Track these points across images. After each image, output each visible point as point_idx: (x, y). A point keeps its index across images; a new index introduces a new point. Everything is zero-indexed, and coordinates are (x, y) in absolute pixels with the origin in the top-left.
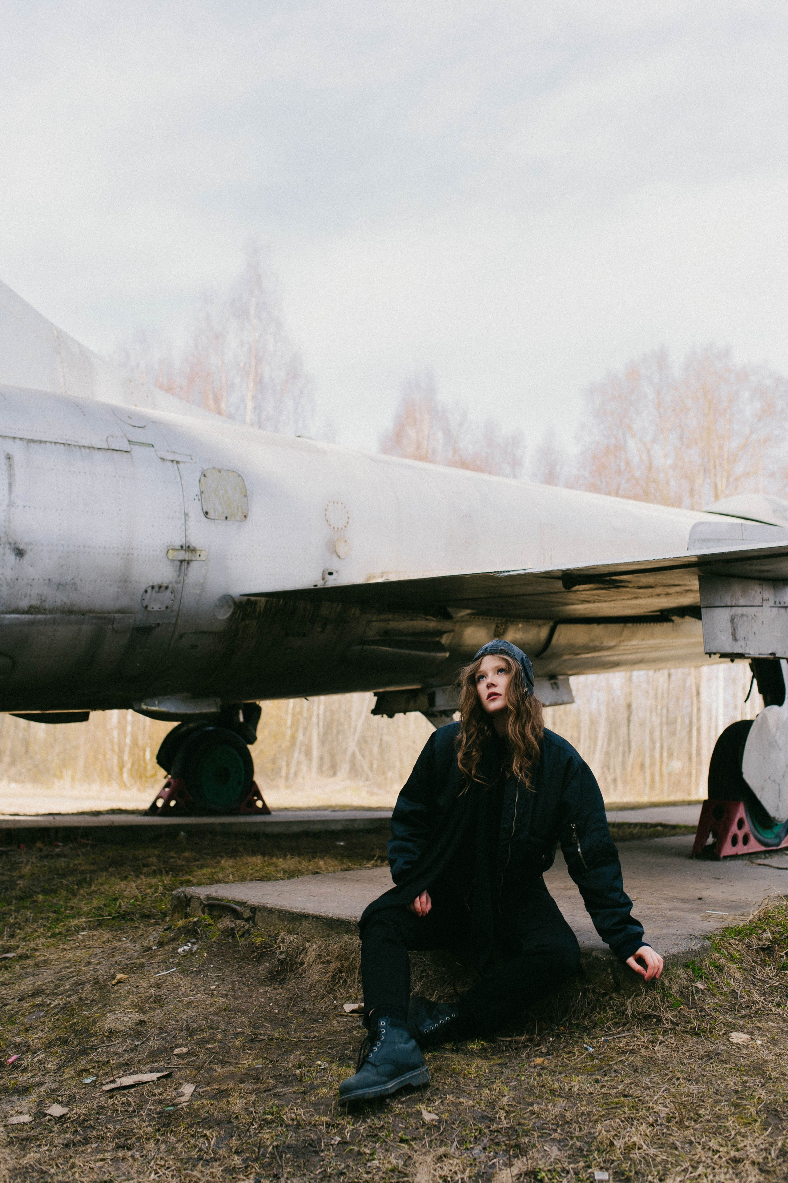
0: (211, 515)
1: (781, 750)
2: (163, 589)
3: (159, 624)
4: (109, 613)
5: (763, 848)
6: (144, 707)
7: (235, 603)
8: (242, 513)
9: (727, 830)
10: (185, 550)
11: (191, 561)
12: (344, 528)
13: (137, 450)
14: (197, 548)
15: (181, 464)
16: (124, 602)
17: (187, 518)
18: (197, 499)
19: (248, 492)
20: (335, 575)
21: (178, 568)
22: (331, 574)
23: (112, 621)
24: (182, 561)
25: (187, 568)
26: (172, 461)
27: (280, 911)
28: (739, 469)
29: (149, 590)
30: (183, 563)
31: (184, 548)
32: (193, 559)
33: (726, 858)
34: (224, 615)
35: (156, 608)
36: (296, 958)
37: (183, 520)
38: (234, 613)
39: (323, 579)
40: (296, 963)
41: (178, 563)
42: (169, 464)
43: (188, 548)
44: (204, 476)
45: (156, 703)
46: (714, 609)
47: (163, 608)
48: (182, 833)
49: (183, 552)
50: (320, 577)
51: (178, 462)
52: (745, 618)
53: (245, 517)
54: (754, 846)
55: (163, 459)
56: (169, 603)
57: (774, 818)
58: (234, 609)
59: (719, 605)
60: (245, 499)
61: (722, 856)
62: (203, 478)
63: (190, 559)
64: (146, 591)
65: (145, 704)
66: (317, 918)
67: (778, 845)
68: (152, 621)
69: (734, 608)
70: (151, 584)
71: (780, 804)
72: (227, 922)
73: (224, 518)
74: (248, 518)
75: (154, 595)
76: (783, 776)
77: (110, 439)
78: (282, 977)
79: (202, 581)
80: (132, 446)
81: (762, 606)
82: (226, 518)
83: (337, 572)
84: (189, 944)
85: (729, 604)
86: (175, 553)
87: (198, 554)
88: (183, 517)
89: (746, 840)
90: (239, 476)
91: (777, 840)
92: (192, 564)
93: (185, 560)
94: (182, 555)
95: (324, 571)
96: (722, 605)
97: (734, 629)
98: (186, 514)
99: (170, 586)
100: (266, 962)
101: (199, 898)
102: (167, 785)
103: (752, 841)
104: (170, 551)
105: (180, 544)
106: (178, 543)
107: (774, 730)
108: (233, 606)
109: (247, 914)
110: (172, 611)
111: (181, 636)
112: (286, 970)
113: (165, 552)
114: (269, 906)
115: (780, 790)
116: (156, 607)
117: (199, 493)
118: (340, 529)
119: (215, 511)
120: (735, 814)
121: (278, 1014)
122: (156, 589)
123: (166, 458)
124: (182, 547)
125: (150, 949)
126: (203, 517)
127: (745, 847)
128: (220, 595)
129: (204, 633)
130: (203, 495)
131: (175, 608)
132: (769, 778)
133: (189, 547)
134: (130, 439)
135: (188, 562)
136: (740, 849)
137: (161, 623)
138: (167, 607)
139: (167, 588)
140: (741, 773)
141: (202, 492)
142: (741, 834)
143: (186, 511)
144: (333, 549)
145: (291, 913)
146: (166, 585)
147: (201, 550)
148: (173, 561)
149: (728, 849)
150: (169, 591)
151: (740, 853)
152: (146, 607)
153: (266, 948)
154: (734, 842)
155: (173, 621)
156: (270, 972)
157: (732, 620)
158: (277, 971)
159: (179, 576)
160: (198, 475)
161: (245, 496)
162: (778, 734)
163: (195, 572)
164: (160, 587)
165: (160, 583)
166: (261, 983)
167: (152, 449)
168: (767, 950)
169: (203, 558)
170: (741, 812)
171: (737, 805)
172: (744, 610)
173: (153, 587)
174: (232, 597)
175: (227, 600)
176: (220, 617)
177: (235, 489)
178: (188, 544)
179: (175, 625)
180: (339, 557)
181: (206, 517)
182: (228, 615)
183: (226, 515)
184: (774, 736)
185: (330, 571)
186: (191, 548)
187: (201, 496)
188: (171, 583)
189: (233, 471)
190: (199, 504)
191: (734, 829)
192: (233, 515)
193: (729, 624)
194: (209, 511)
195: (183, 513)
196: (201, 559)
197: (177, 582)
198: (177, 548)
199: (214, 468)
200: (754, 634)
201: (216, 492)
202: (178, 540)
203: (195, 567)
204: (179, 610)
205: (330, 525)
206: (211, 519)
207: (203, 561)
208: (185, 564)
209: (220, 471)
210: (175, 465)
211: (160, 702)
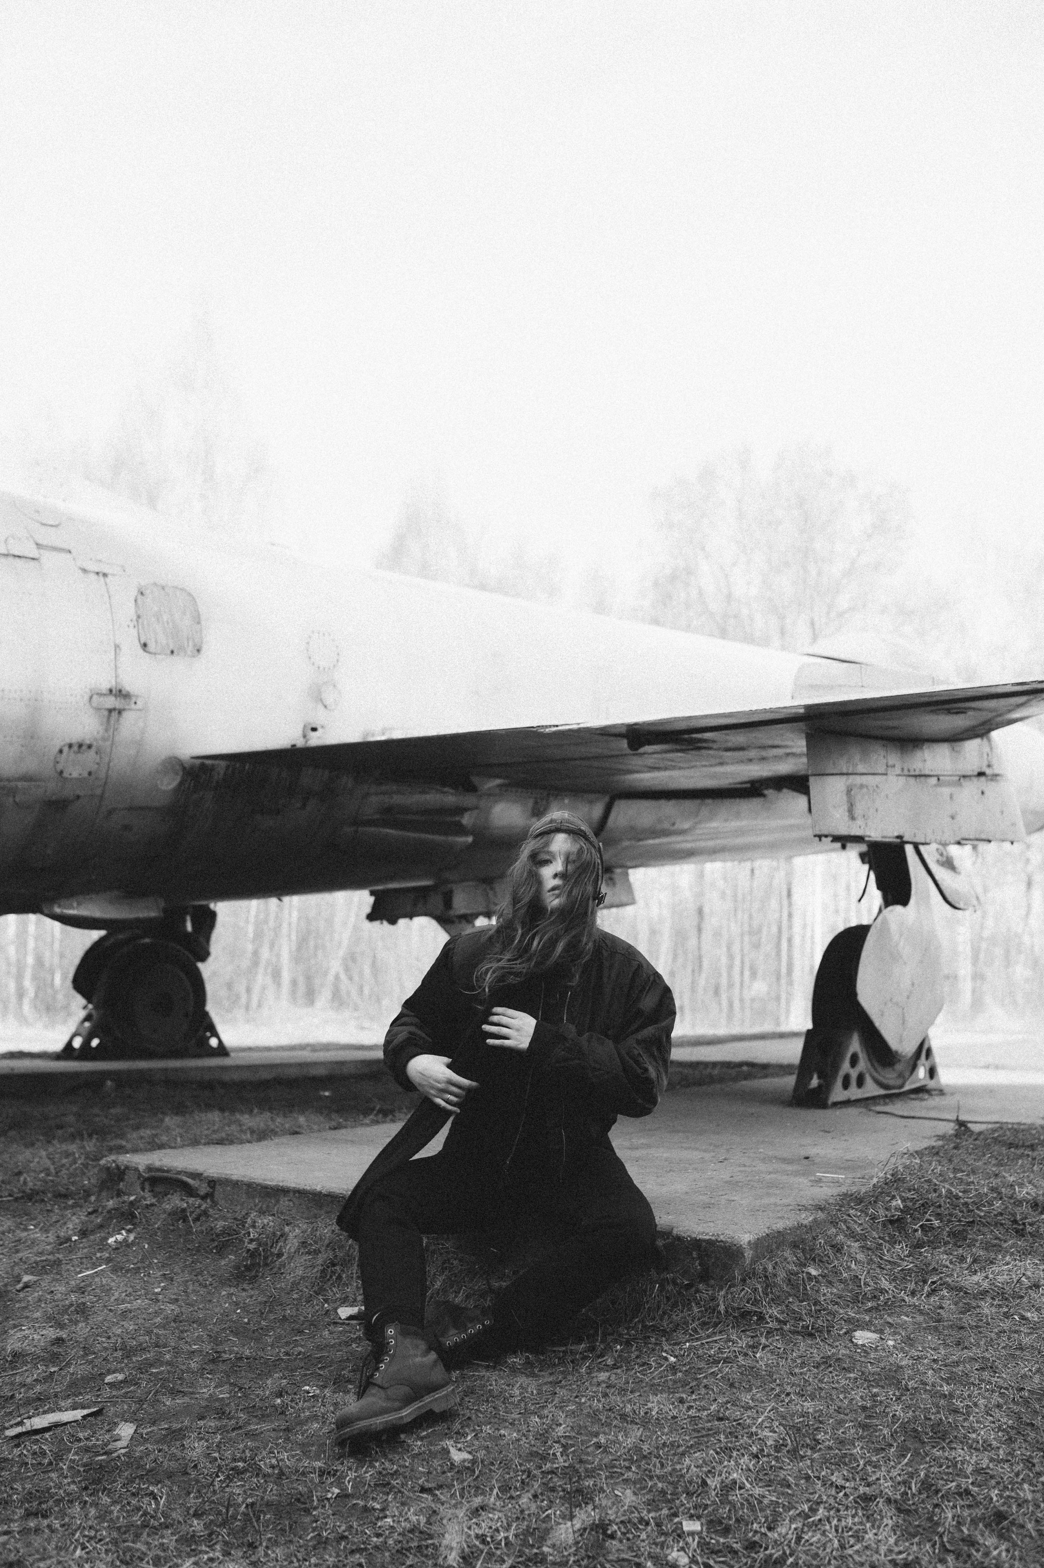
0: (152, 647)
1: (905, 963)
2: (84, 748)
3: (78, 797)
4: (9, 780)
5: (882, 1092)
6: (57, 910)
7: (184, 768)
8: (195, 645)
9: (836, 1067)
10: (116, 696)
11: (124, 710)
12: (332, 668)
13: (47, 557)
14: (132, 692)
15: (110, 576)
16: (30, 765)
17: (118, 651)
18: (132, 625)
19: (203, 618)
20: (320, 731)
21: (105, 720)
22: (314, 729)
23: (13, 792)
24: (110, 711)
25: (118, 720)
26: (97, 573)
27: (249, 1185)
28: (843, 602)
29: (66, 749)
30: (113, 714)
31: (114, 692)
32: (127, 707)
33: (835, 1104)
34: (169, 784)
35: (75, 775)
36: (272, 1247)
37: (113, 654)
38: (181, 784)
39: (305, 736)
40: (272, 1254)
41: (106, 713)
42: (93, 577)
43: (120, 693)
44: (142, 593)
45: (75, 905)
46: (825, 777)
47: (85, 774)
48: (109, 1083)
49: (112, 698)
50: (300, 734)
51: (105, 575)
52: (865, 790)
53: (198, 651)
54: (871, 1089)
55: (84, 571)
56: (94, 768)
57: (897, 1052)
58: (183, 777)
59: (832, 772)
60: (198, 627)
61: (830, 1102)
62: (140, 596)
63: (122, 707)
64: (61, 751)
65: (59, 906)
66: (300, 1193)
67: (902, 1086)
68: (68, 792)
69: (851, 777)
70: (68, 741)
71: (905, 1034)
72: (176, 1201)
73: (169, 652)
74: (202, 652)
75: (72, 756)
76: (908, 997)
77: (11, 541)
78: (253, 1273)
79: (138, 738)
80: (42, 551)
81: (886, 774)
82: (172, 652)
83: (322, 727)
84: (123, 1232)
85: (845, 771)
86: (102, 699)
87: (134, 700)
88: (113, 650)
89: (860, 1082)
90: (190, 594)
91: (900, 1081)
92: (125, 714)
93: (114, 709)
94: (111, 702)
95: (305, 726)
96: (835, 772)
97: (852, 805)
98: (117, 647)
99: (95, 744)
100: (230, 1254)
101: (136, 1169)
102: (88, 1018)
103: (869, 1081)
104: (95, 697)
105: (108, 687)
106: (105, 686)
107: (896, 938)
108: (181, 773)
109: (204, 1189)
110: (97, 778)
111: (110, 812)
112: (259, 1264)
113: (86, 697)
114: (234, 1178)
115: (903, 1014)
116: (74, 772)
117: (135, 618)
118: (327, 669)
119: (156, 642)
120: (847, 1047)
121: (248, 1323)
122: (75, 748)
123: (87, 568)
124: (111, 691)
125: (69, 1239)
126: (140, 651)
127: (860, 1090)
128: (163, 757)
129: (141, 808)
130: (140, 620)
131: (102, 775)
132: (891, 1000)
133: (120, 691)
134: (40, 542)
135: (120, 712)
136: (854, 1093)
137: (81, 794)
138: (90, 773)
139: (90, 747)
140: (855, 995)
141: (139, 617)
142: (854, 1074)
143: (117, 642)
144: (318, 697)
145: (266, 1187)
146: (88, 742)
147: (137, 696)
148: (98, 709)
149: (838, 1094)
150: (93, 749)
151: (853, 1098)
152: (61, 772)
153: (229, 1235)
154: (846, 1085)
155: (98, 792)
156: (237, 1267)
157: (849, 791)
158: (245, 1266)
159: (106, 730)
160: (134, 593)
161: (199, 623)
162: (902, 943)
163: (129, 724)
164: (80, 746)
165: (80, 740)
166: (224, 1282)
167: (68, 556)
168: (897, 1223)
169: (140, 704)
170: (855, 1045)
171: (850, 1035)
172: (864, 780)
173: (70, 746)
174: (180, 761)
175: (174, 764)
176: (164, 788)
177: (184, 613)
178: (119, 687)
179: (102, 797)
180: (326, 707)
181: (145, 650)
182: (174, 784)
183: (171, 647)
184: (897, 945)
185: (314, 726)
186: (124, 692)
187: (137, 621)
188: (95, 739)
189: (182, 589)
190: (134, 632)
191: (846, 1067)
192: (182, 648)
193: (845, 798)
194: (149, 642)
195: (113, 645)
196: (137, 707)
197: (104, 739)
198: (104, 692)
199: (155, 584)
200: (877, 810)
201: (158, 616)
202: (105, 682)
203: (129, 718)
204: (107, 778)
205: (313, 664)
206: (150, 653)
207: (139, 710)
208: (115, 715)
209: (163, 588)
210: (101, 578)
211: (79, 904)
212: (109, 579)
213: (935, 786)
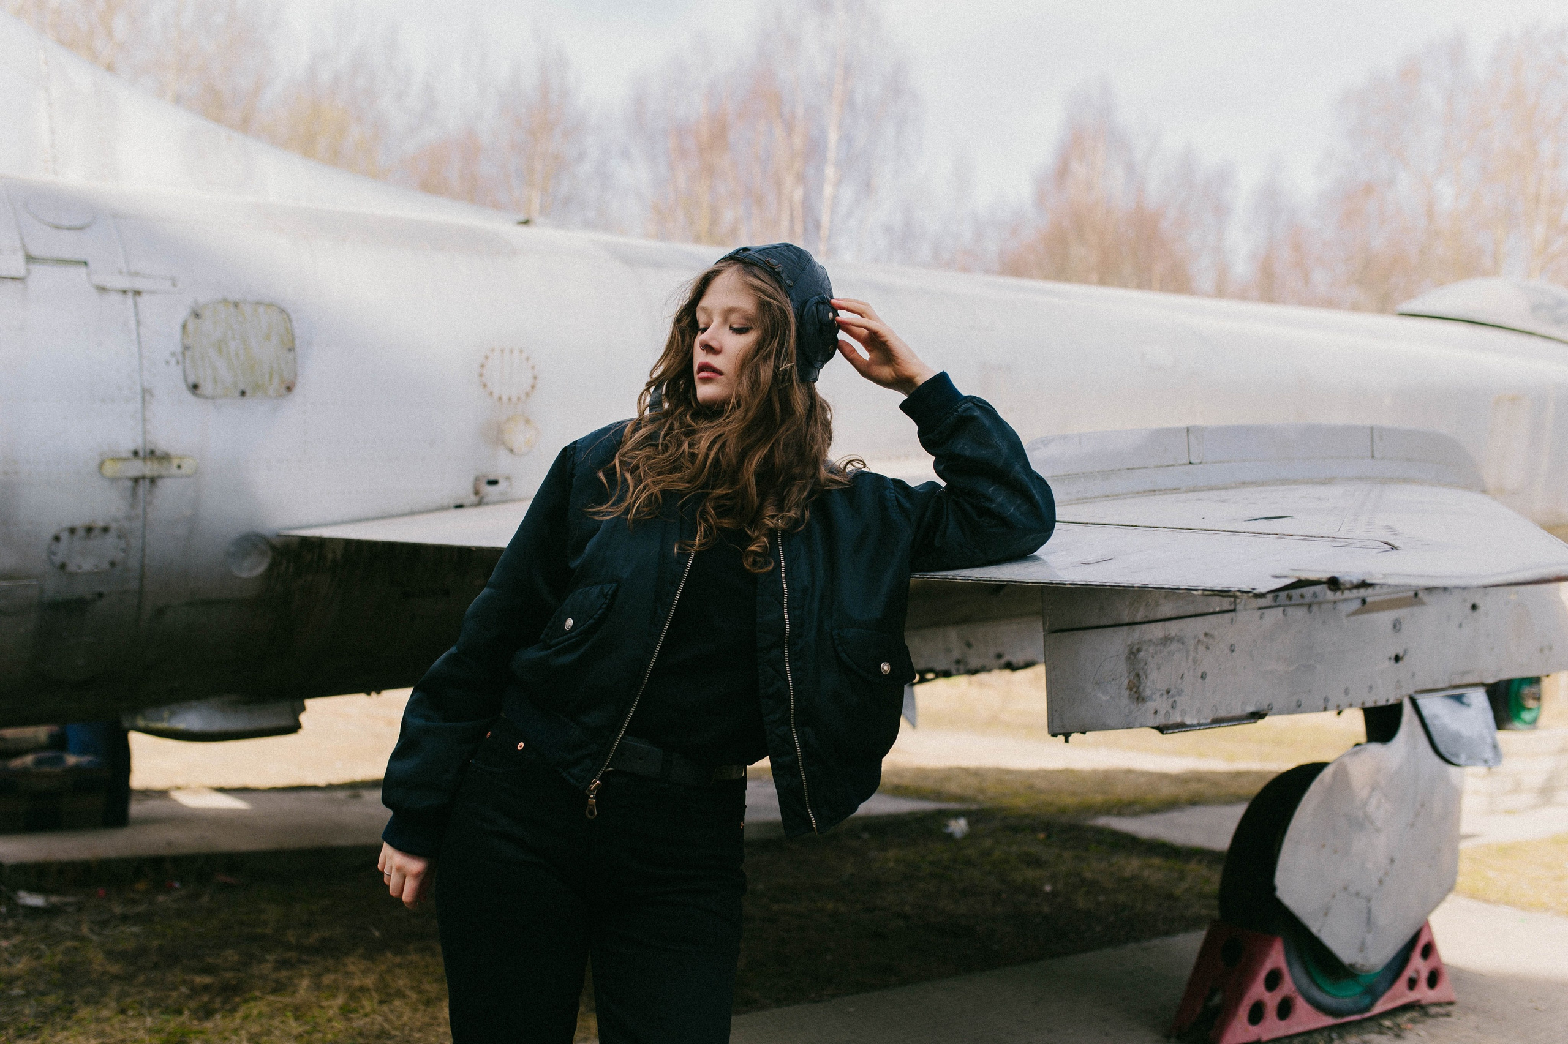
0: (207, 388)
1: (1378, 830)
2: (96, 532)
3: (100, 595)
5: (1329, 1021)
6: (141, 723)
7: (273, 548)
8: (283, 382)
9: (1241, 991)
10: (144, 459)
11: (160, 477)
12: (523, 397)
13: (41, 275)
14: (172, 452)
15: (146, 295)
17: (148, 397)
18: (173, 361)
19: (298, 342)
20: (502, 484)
21: (129, 491)
22: (493, 483)
24: (136, 480)
25: (151, 491)
26: (125, 292)
29: (65, 536)
30: (141, 482)
31: (141, 453)
32: (164, 472)
34: (253, 569)
35: (87, 567)
37: (139, 405)
38: (273, 566)
39: (477, 493)
41: (129, 484)
42: (118, 298)
43: (152, 455)
44: (197, 315)
46: (1081, 633)
47: (105, 566)
49: (139, 462)
50: (469, 488)
51: (137, 293)
52: (1174, 646)
53: (289, 389)
55: (102, 289)
56: (119, 556)
57: (1352, 966)
58: (274, 558)
59: (1094, 622)
60: (291, 356)
62: (192, 319)
63: (155, 473)
64: (57, 539)
65: (145, 718)
67: (1367, 1009)
68: (81, 590)
69: (1139, 629)
70: (67, 524)
71: (1370, 938)
73: (237, 394)
74: (297, 390)
75: (78, 544)
76: (1381, 882)
80: (32, 267)
81: (1234, 610)
82: (243, 393)
83: (508, 478)
85: (1126, 619)
86: (120, 465)
87: (175, 462)
88: (139, 398)
89: (1285, 1009)
90: (282, 311)
91: (1367, 1000)
92: (160, 482)
93: (144, 478)
94: (138, 468)
95: (477, 479)
96: (1105, 622)
98: (146, 393)
99: (114, 525)
103: (1302, 1006)
104: (108, 462)
105: (132, 446)
106: (125, 447)
107: (1364, 793)
108: (270, 553)
110: (126, 569)
111: (160, 612)
113: (95, 465)
115: (1369, 912)
116: (86, 564)
117: (180, 350)
118: (514, 400)
119: (215, 381)
120: (1261, 962)
122: (81, 533)
123: (108, 285)
124: (136, 453)
126: (187, 395)
127: (1283, 1023)
129: (209, 603)
130: (188, 354)
131: (134, 563)
132: (1345, 889)
133: (152, 452)
134: (35, 251)
135: (153, 480)
137: (105, 591)
138: (113, 564)
139: (105, 530)
140: (1273, 889)
141: (186, 348)
142: (1272, 1000)
143: (147, 385)
144: (497, 438)
146: (101, 523)
147: (180, 458)
148: (114, 480)
150: (113, 534)
151: (1267, 1037)
152: (63, 566)
154: (1257, 1014)
155: (134, 585)
157: (1133, 654)
159: (133, 506)
160: (182, 313)
161: (291, 350)
162: (1373, 802)
163: (169, 497)
164: (89, 530)
165: (87, 522)
167: (83, 270)
169: (186, 469)
170: (1276, 957)
171: (1269, 945)
172: (1173, 628)
173: (72, 531)
176: (245, 574)
177: (268, 338)
178: (149, 447)
179: (140, 592)
180: (512, 451)
181: (195, 394)
182: (262, 568)
183: (242, 386)
184: (1365, 803)
185: (492, 478)
186: (158, 453)
187: (183, 354)
188: (116, 520)
189: (270, 305)
190: (177, 371)
191: (1257, 990)
192: (258, 387)
193: (1122, 666)
194: (201, 383)
195: (138, 389)
196: (183, 471)
197: (129, 518)
198: (124, 455)
199: (225, 301)
200: (1203, 676)
201: (220, 346)
202: (127, 440)
203: (168, 488)
204: (142, 566)
205: (491, 394)
206: (207, 398)
207: (188, 476)
208: (144, 486)
209: (236, 305)
210: (130, 297)
211: (173, 714)
212: (142, 300)
213: (1355, 613)
